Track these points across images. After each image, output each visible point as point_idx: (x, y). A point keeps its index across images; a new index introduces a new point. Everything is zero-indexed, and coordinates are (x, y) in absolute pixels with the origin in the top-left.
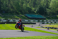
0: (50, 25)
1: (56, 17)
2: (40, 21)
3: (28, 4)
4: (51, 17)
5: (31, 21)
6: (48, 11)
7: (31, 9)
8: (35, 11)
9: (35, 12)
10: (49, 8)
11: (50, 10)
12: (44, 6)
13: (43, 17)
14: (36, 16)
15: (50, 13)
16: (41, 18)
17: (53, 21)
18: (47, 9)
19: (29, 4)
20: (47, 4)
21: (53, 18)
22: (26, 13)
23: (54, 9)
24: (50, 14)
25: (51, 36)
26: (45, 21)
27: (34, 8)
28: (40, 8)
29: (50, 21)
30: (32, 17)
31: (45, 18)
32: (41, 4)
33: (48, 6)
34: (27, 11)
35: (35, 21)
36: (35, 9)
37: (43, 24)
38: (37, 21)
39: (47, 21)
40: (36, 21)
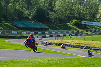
0: (56, 40)
1: (67, 25)
2: (39, 33)
3: (17, 4)
4: (57, 26)
5: (22, 33)
6: (52, 15)
7: (22, 13)
8: (30, 15)
9: (30, 17)
10: (54, 11)
12: (44, 7)
13: (43, 26)
14: (32, 24)
15: (56, 18)
16: (40, 28)
17: (61, 33)
18: (50, 13)
19: (19, 4)
20: (51, 4)
21: (60, 28)
22: (14, 19)
23: (62, 11)
24: (56, 22)
25: (57, 59)
26: (47, 32)
27: (27, 11)
28: (38, 11)
29: (56, 33)
30: (24, 26)
31: (47, 27)
32: (41, 4)
33: (52, 8)
34: (15, 16)
36: (30, 13)
38: (34, 33)
39: (50, 33)
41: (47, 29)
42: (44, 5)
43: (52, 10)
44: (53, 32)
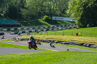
1: (38, 21)
2: (11, 29)
4: (29, 22)
6: (24, 12)
8: (2, 13)
9: (2, 15)
10: (25, 8)
11: (27, 11)
12: (16, 5)
15: (28, 15)
17: (33, 29)
18: (22, 10)
20: (22, 1)
23: (33, 8)
24: (28, 18)
26: (19, 28)
29: (28, 29)
31: (19, 24)
32: (12, 2)
33: (24, 5)
35: (2, 30)
36: (2, 10)
37: (16, 33)
38: (6, 30)
39: (23, 29)
40: (4, 30)
41: (19, 26)
42: (16, 2)
43: (23, 7)
44: (25, 28)
